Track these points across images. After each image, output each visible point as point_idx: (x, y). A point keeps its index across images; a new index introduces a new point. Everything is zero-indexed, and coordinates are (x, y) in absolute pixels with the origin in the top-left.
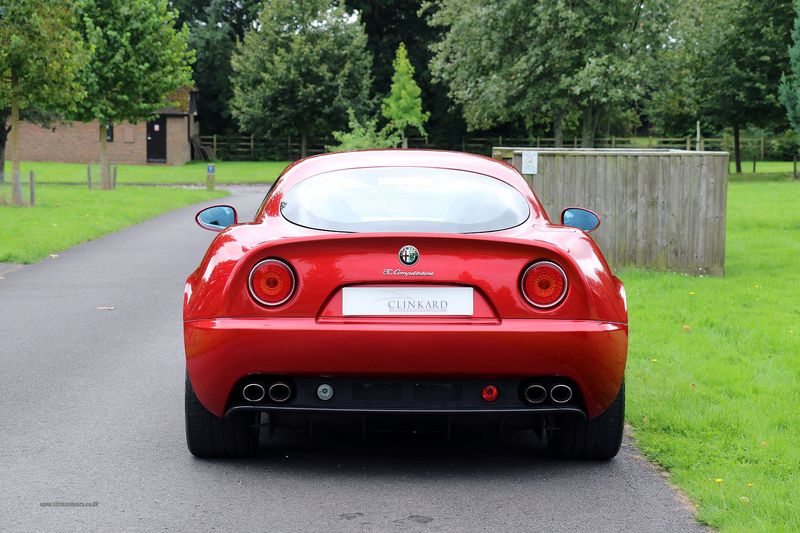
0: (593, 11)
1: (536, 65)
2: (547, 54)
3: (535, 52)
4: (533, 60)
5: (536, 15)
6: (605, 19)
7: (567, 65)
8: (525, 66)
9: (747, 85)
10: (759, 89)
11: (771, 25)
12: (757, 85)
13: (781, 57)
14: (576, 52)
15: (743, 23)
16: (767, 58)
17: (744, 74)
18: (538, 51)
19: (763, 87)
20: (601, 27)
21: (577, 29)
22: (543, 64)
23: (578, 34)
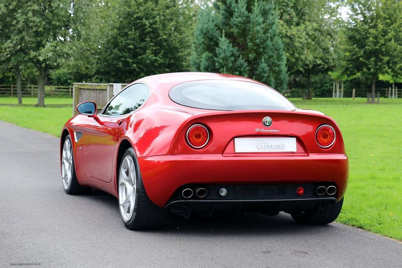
0: (47, 18)
1: (15, 45)
2: (22, 39)
3: (15, 38)
4: (15, 42)
5: (15, 19)
6: (54, 22)
7: (34, 45)
8: (11, 45)
9: (123, 59)
10: (129, 62)
11: (133, 30)
12: (128, 59)
13: (138, 46)
14: (39, 39)
15: (119, 29)
16: (132, 47)
17: (121, 54)
18: (18, 37)
19: (131, 61)
20: (51, 27)
21: (39, 27)
22: (21, 44)
23: (40, 30)
